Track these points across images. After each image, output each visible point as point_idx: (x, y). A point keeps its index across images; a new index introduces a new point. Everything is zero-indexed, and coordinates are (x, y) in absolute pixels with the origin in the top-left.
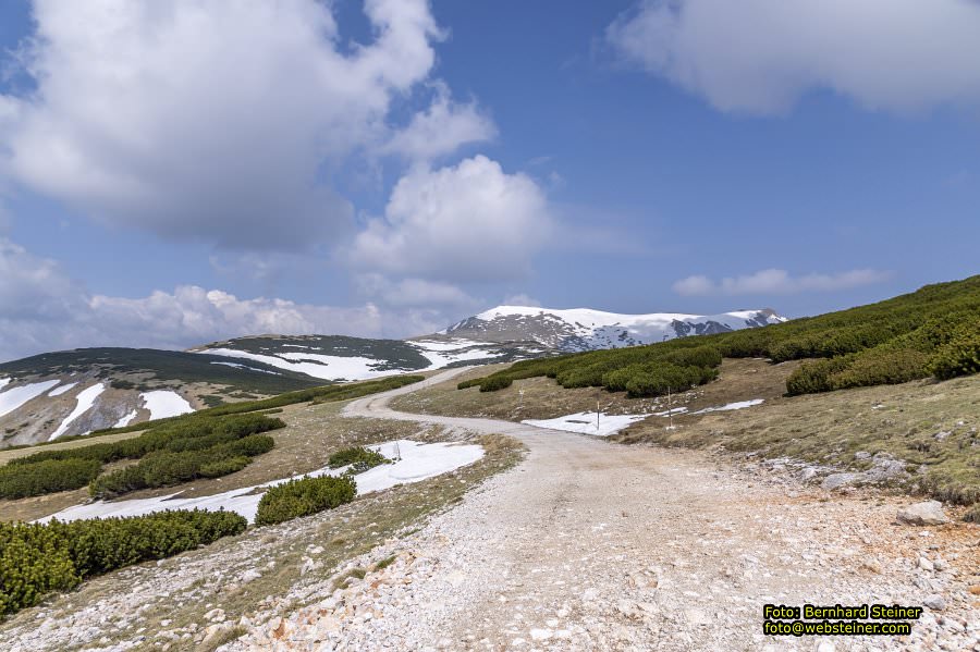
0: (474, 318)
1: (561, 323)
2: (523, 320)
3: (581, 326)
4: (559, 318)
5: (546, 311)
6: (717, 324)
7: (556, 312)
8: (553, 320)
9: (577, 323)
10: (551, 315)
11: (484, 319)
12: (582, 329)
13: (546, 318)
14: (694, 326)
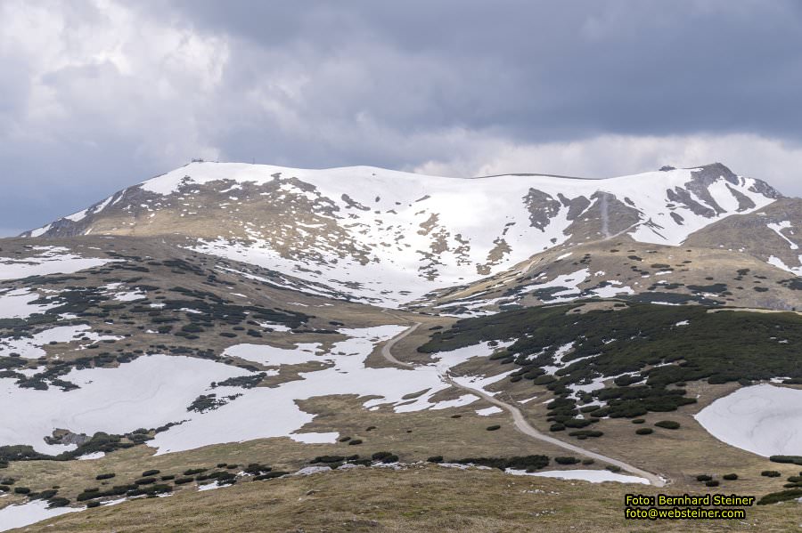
0: (134, 189)
1: (311, 196)
2: (235, 193)
3: (351, 203)
4: (310, 188)
5: (287, 173)
6: (611, 198)
7: (303, 175)
8: (298, 191)
9: (345, 197)
10: (296, 182)
11: (157, 191)
12: (354, 210)
13: (283, 187)
14: (566, 202)
